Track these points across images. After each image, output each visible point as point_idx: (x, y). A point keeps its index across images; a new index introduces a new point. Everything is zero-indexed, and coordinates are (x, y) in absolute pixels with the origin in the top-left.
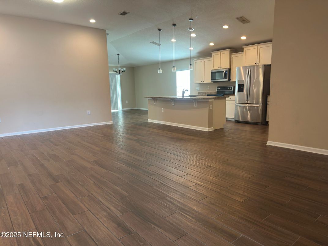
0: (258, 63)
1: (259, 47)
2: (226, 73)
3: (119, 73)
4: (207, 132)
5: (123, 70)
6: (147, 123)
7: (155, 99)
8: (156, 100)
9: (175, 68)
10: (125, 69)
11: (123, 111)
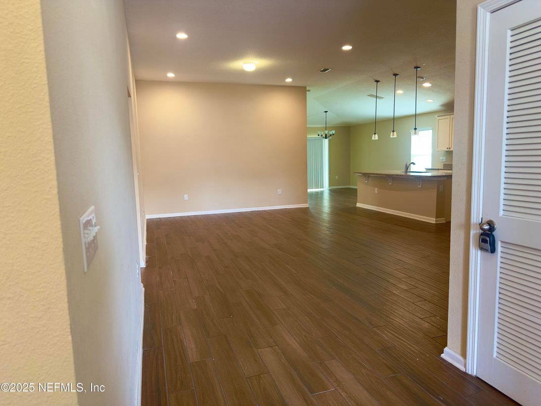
3: (326, 138)
4: (434, 224)
5: (331, 133)
6: (356, 208)
7: (366, 175)
8: (369, 177)
9: (395, 132)
10: (334, 132)
11: (329, 190)
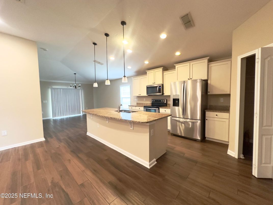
0: (191, 79)
1: (191, 64)
2: (160, 88)
3: (76, 88)
11: (83, 115)
